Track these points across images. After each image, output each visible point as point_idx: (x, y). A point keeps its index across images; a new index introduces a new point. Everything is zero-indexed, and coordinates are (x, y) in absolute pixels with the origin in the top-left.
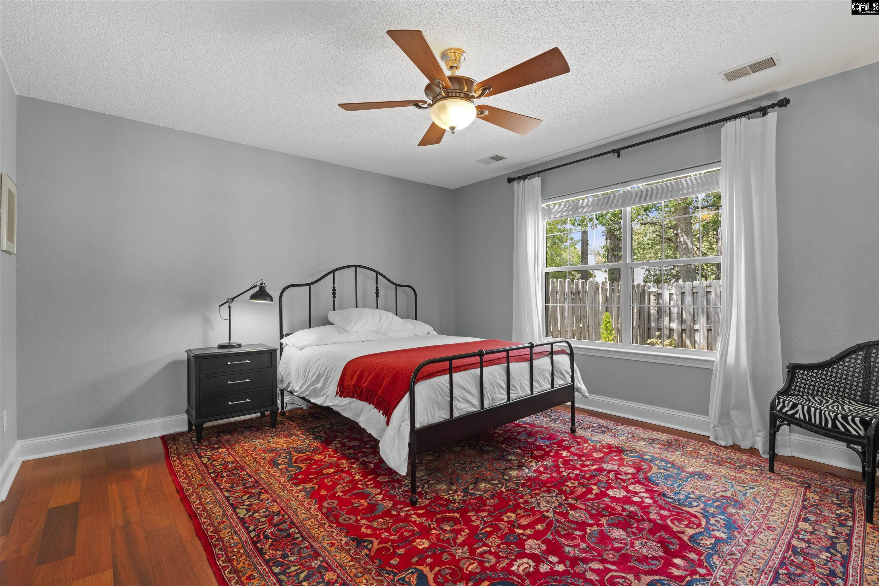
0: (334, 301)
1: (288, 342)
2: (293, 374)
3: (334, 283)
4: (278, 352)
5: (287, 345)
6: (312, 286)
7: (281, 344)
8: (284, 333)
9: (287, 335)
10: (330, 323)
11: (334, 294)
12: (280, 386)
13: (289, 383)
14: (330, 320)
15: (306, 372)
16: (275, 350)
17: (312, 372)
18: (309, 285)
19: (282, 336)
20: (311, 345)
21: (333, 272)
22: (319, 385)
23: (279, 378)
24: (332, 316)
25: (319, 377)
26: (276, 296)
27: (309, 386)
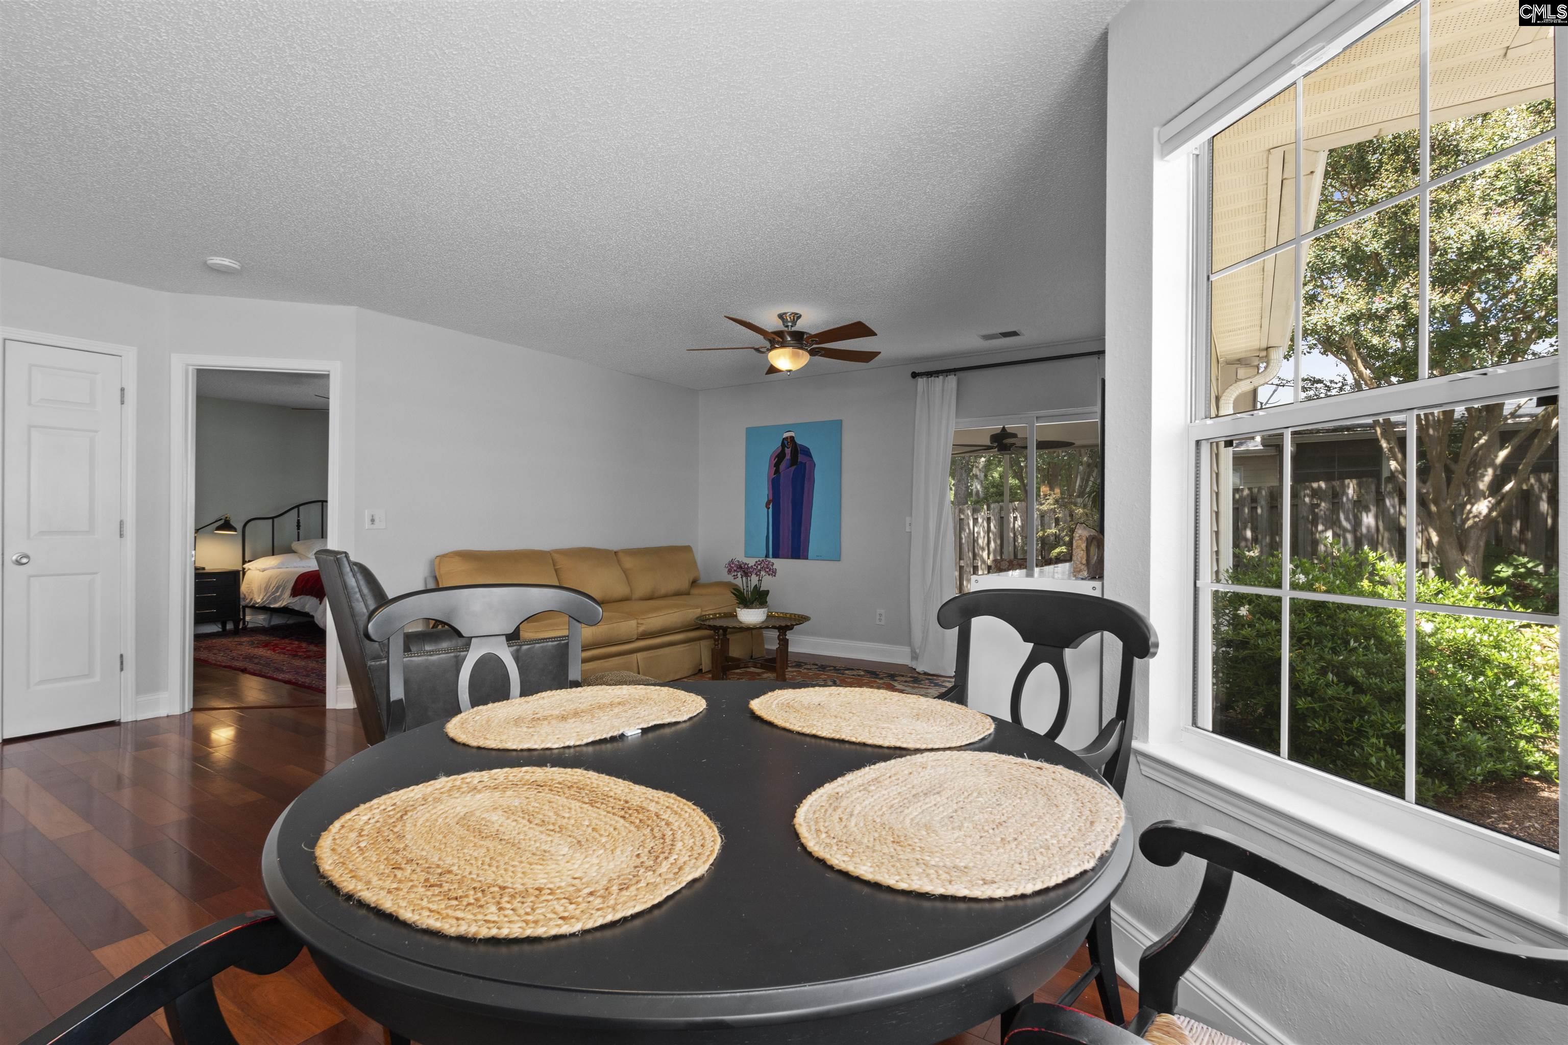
0: (298, 533)
1: (250, 567)
2: (255, 590)
3: (298, 517)
4: (241, 572)
5: (249, 569)
6: (276, 520)
7: (244, 569)
8: (247, 559)
9: (249, 561)
10: (294, 552)
11: (298, 526)
12: (243, 603)
13: (251, 599)
14: (293, 549)
15: (267, 588)
16: (238, 572)
17: (272, 586)
18: (273, 518)
19: (244, 562)
20: (273, 568)
21: (298, 506)
22: (278, 594)
23: (242, 596)
24: (295, 545)
25: (278, 588)
26: (239, 527)
27: (270, 596)
